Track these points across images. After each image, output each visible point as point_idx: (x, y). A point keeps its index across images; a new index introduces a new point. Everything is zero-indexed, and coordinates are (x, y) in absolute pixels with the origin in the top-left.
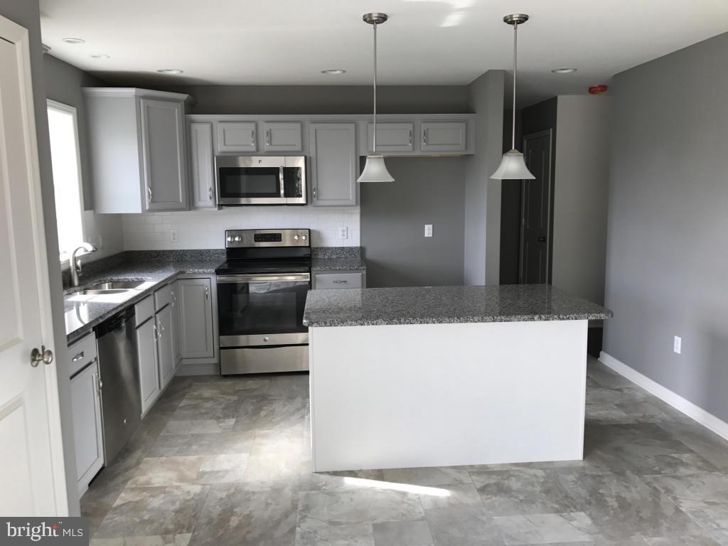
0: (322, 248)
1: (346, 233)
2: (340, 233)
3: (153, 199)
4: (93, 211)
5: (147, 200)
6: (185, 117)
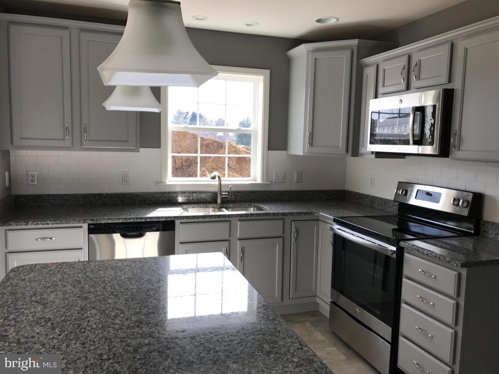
3: (311, 144)
4: (286, 152)
5: (307, 145)
6: (358, 63)
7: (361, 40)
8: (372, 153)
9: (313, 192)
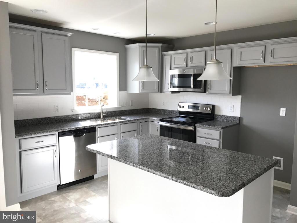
0: (219, 115)
1: (232, 108)
2: (230, 108)
3: (143, 88)
4: (126, 92)
5: (141, 88)
6: (161, 53)
7: (163, 44)
8: (170, 91)
9: (138, 109)
